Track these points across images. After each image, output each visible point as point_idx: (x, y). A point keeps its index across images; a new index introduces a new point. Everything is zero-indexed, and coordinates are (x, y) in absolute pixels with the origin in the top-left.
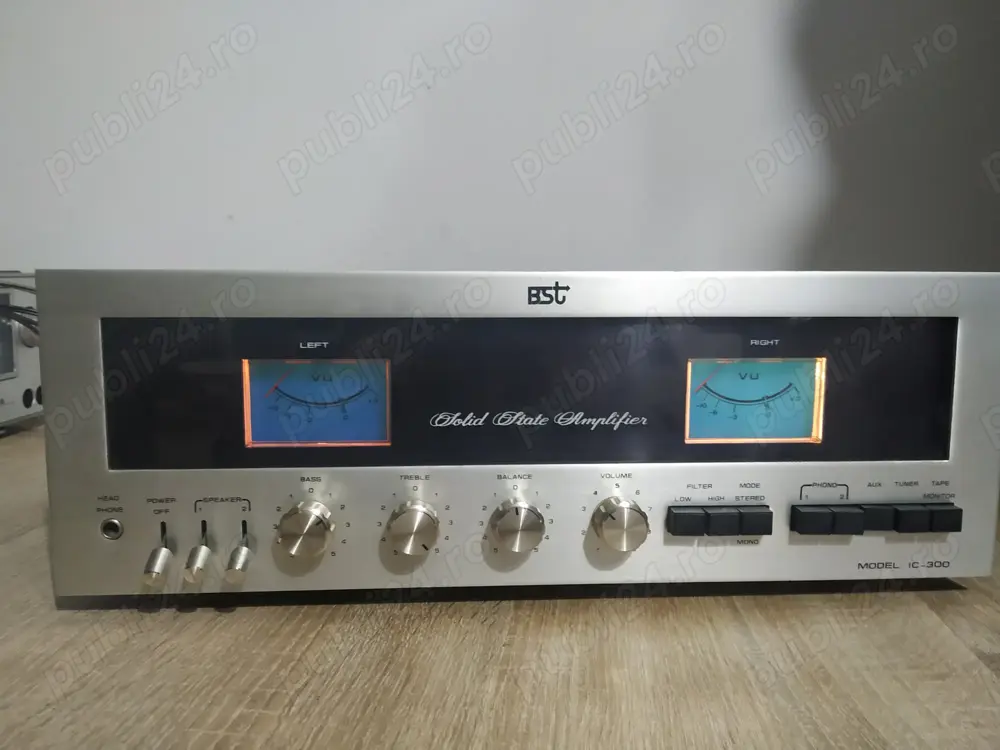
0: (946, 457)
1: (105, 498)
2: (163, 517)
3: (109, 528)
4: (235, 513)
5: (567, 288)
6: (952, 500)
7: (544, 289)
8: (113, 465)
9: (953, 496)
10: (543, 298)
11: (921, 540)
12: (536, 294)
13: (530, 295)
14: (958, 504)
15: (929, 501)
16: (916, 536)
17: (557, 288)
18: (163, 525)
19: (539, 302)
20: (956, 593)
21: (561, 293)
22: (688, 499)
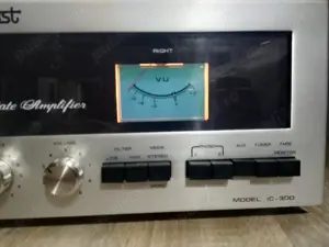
0: (288, 126)
5: (19, 12)
6: (293, 155)
7: (3, 13)
9: (294, 152)
11: (274, 183)
14: (297, 158)
15: (277, 156)
16: (271, 179)
17: (12, 12)
20: (301, 216)
21: (16, 15)
22: (116, 158)
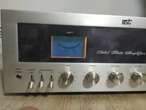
1: (17, 69)
2: (32, 74)
3: (18, 76)
4: (49, 74)
7: (126, 21)
8: (19, 61)
10: (126, 23)
12: (124, 22)
13: (123, 22)
18: (32, 76)
19: (125, 24)
